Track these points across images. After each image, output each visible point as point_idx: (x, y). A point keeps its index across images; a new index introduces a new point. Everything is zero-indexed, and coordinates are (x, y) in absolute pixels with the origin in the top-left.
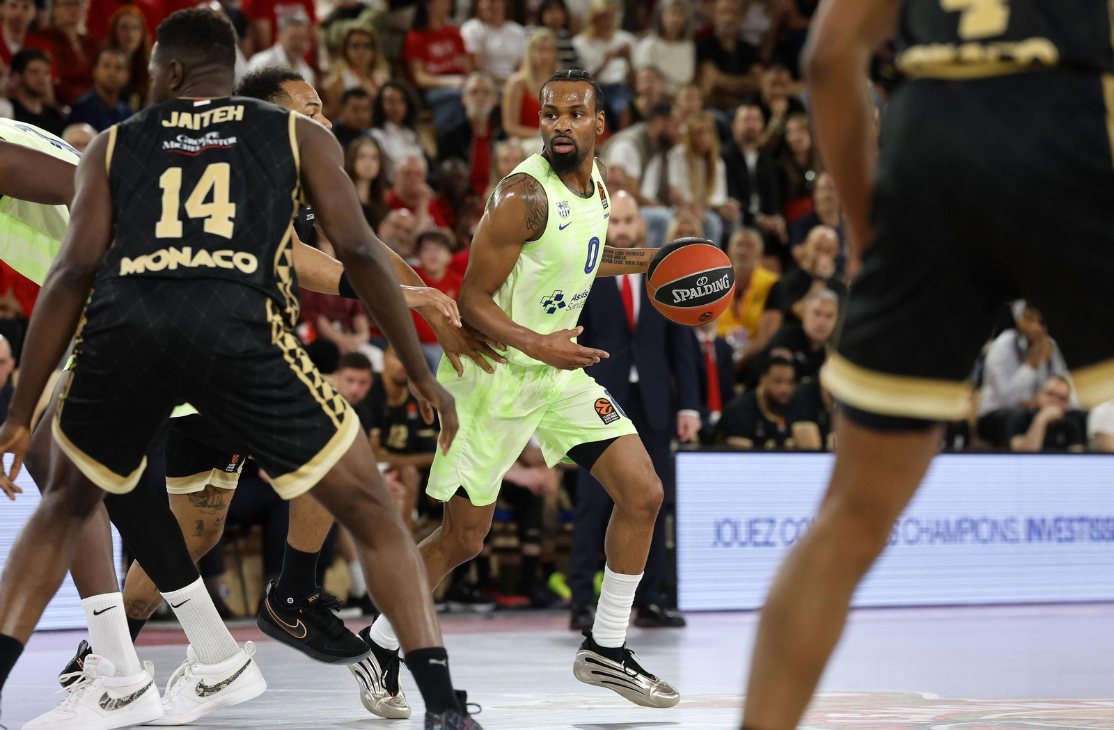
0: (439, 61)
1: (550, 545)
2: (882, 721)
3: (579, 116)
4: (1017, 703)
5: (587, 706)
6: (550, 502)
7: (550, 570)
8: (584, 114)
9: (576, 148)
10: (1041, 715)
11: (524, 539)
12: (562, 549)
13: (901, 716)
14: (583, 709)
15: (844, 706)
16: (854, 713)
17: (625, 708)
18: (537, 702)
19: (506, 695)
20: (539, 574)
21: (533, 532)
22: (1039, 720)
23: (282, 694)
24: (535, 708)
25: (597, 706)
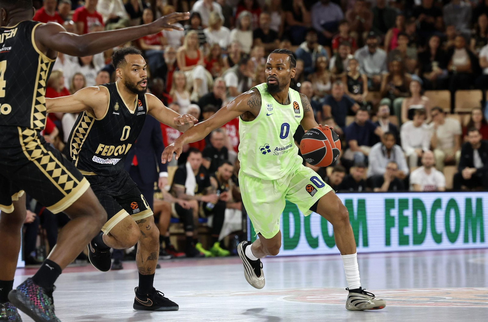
0: (150, 39)
1: (196, 232)
2: (329, 299)
3: (281, 69)
4: (382, 291)
5: (211, 295)
6: (195, 214)
7: (196, 242)
8: (283, 68)
9: (278, 83)
10: (391, 295)
11: (186, 230)
12: (200, 234)
13: (336, 297)
14: (210, 296)
15: (313, 293)
16: (317, 296)
17: (226, 296)
18: (191, 294)
19: (179, 292)
20: (192, 244)
21: (189, 227)
22: (390, 297)
23: (88, 292)
24: (191, 297)
25: (215, 295)
